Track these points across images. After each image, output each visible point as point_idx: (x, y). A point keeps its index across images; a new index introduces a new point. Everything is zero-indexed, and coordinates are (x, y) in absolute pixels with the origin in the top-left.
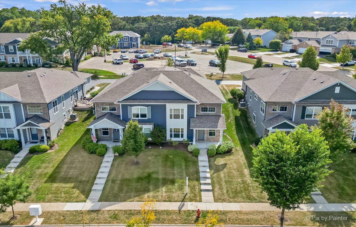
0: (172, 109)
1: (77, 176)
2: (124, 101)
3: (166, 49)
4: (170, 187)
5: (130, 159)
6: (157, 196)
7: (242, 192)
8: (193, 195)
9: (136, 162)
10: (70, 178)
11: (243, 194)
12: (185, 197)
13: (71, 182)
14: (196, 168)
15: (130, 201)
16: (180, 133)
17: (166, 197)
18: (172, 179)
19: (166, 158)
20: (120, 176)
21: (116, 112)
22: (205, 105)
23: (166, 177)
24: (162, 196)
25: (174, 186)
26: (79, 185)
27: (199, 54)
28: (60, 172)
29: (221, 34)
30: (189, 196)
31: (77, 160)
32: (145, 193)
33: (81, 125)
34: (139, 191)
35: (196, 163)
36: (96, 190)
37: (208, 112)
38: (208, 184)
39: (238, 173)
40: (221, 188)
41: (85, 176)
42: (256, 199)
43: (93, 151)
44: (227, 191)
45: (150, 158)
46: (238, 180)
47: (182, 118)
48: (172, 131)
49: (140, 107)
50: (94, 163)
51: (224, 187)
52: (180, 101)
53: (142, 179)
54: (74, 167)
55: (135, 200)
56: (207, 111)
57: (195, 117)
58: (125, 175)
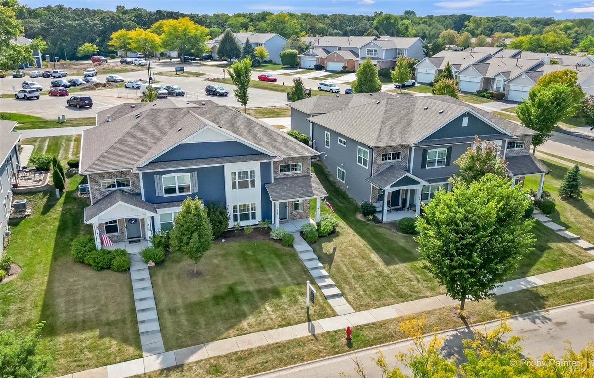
0: (235, 173)
1: (96, 314)
2: (150, 167)
3: (104, 69)
4: (276, 301)
5: (181, 268)
6: (264, 321)
7: (385, 288)
8: (319, 307)
9: (195, 272)
10: (84, 321)
11: (389, 291)
12: (308, 312)
13: (91, 328)
14: (301, 265)
15: (223, 339)
16: (251, 212)
17: (280, 319)
18: (272, 288)
19: (243, 257)
20: (179, 301)
21: (130, 187)
22: (286, 160)
23: (261, 287)
24: (271, 319)
25: (282, 299)
26: (109, 330)
27: (171, 76)
28: (57, 315)
29: (196, 40)
30: (313, 310)
31: (79, 287)
32: (240, 321)
33: (43, 221)
34: (229, 319)
35: (295, 256)
36: (147, 332)
37: (291, 172)
38: (331, 286)
39: (365, 261)
40: (353, 289)
41: (113, 312)
42: (411, 296)
43: (104, 265)
44: (365, 291)
45: (215, 261)
46: (372, 272)
47: (253, 185)
48: (236, 211)
49: (176, 175)
50: (118, 286)
51: (356, 286)
52: (248, 157)
53: (223, 298)
54: (81, 300)
55: (232, 335)
56: (289, 170)
57: (273, 181)
58: (187, 298)
